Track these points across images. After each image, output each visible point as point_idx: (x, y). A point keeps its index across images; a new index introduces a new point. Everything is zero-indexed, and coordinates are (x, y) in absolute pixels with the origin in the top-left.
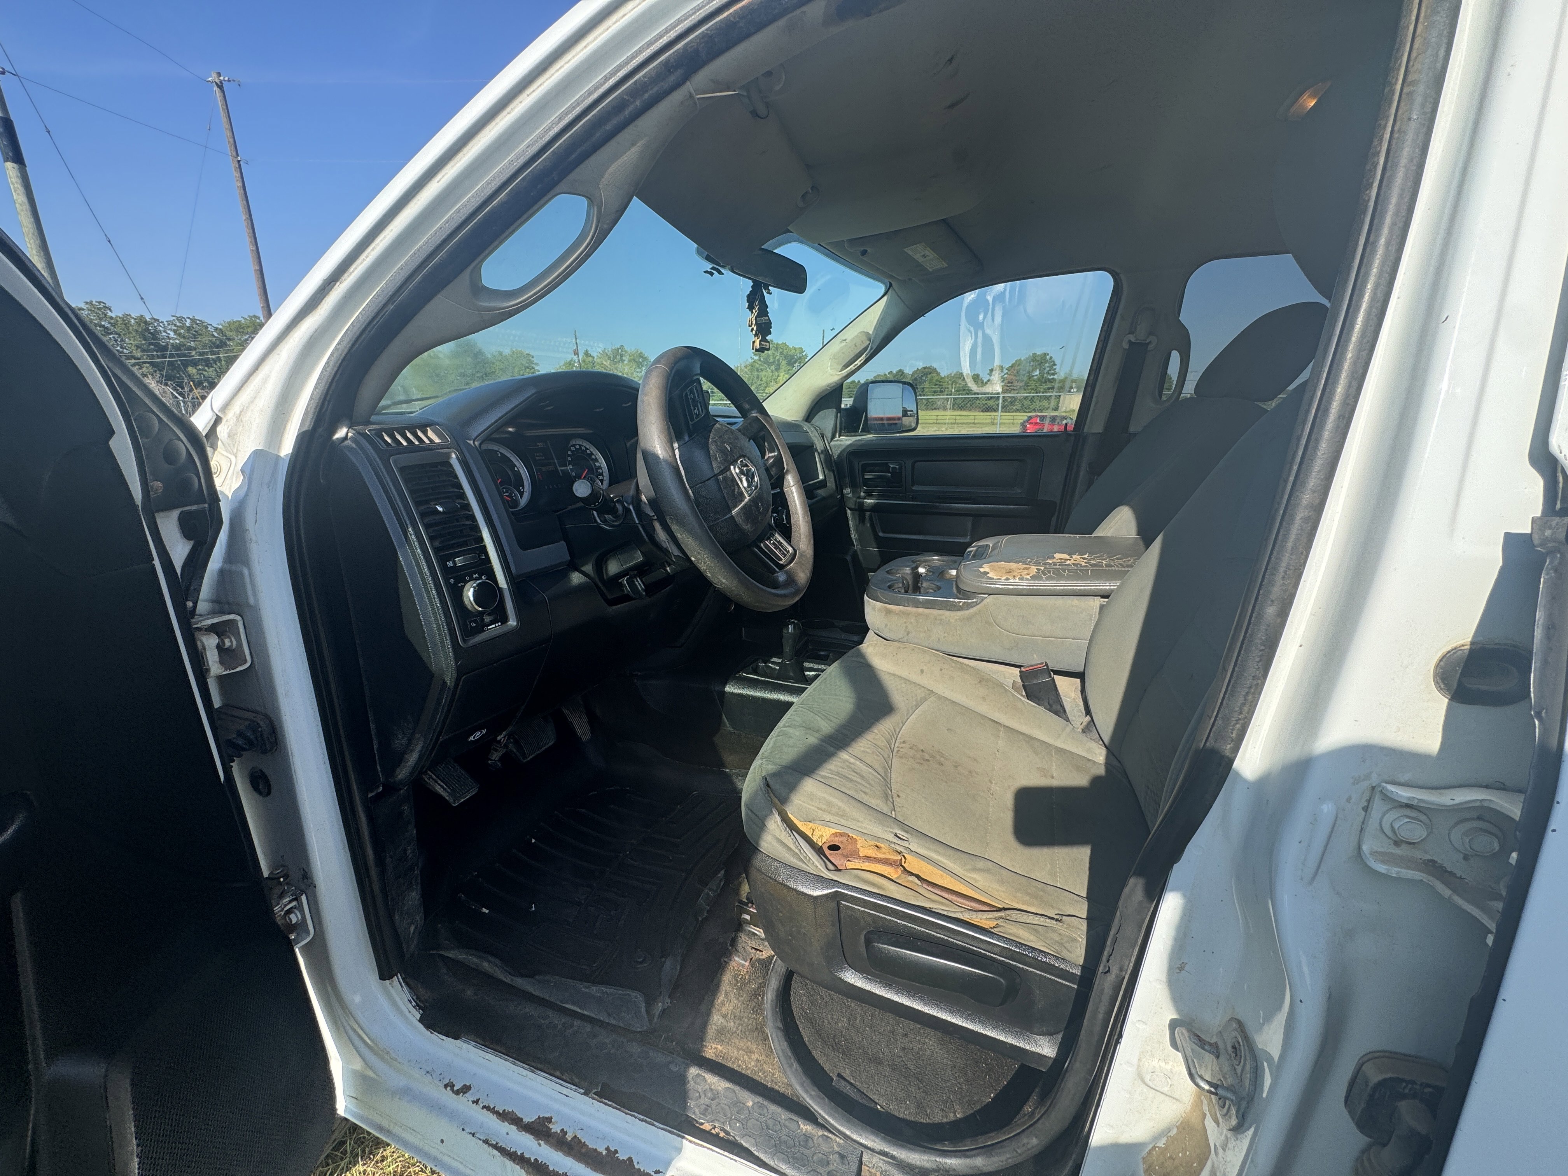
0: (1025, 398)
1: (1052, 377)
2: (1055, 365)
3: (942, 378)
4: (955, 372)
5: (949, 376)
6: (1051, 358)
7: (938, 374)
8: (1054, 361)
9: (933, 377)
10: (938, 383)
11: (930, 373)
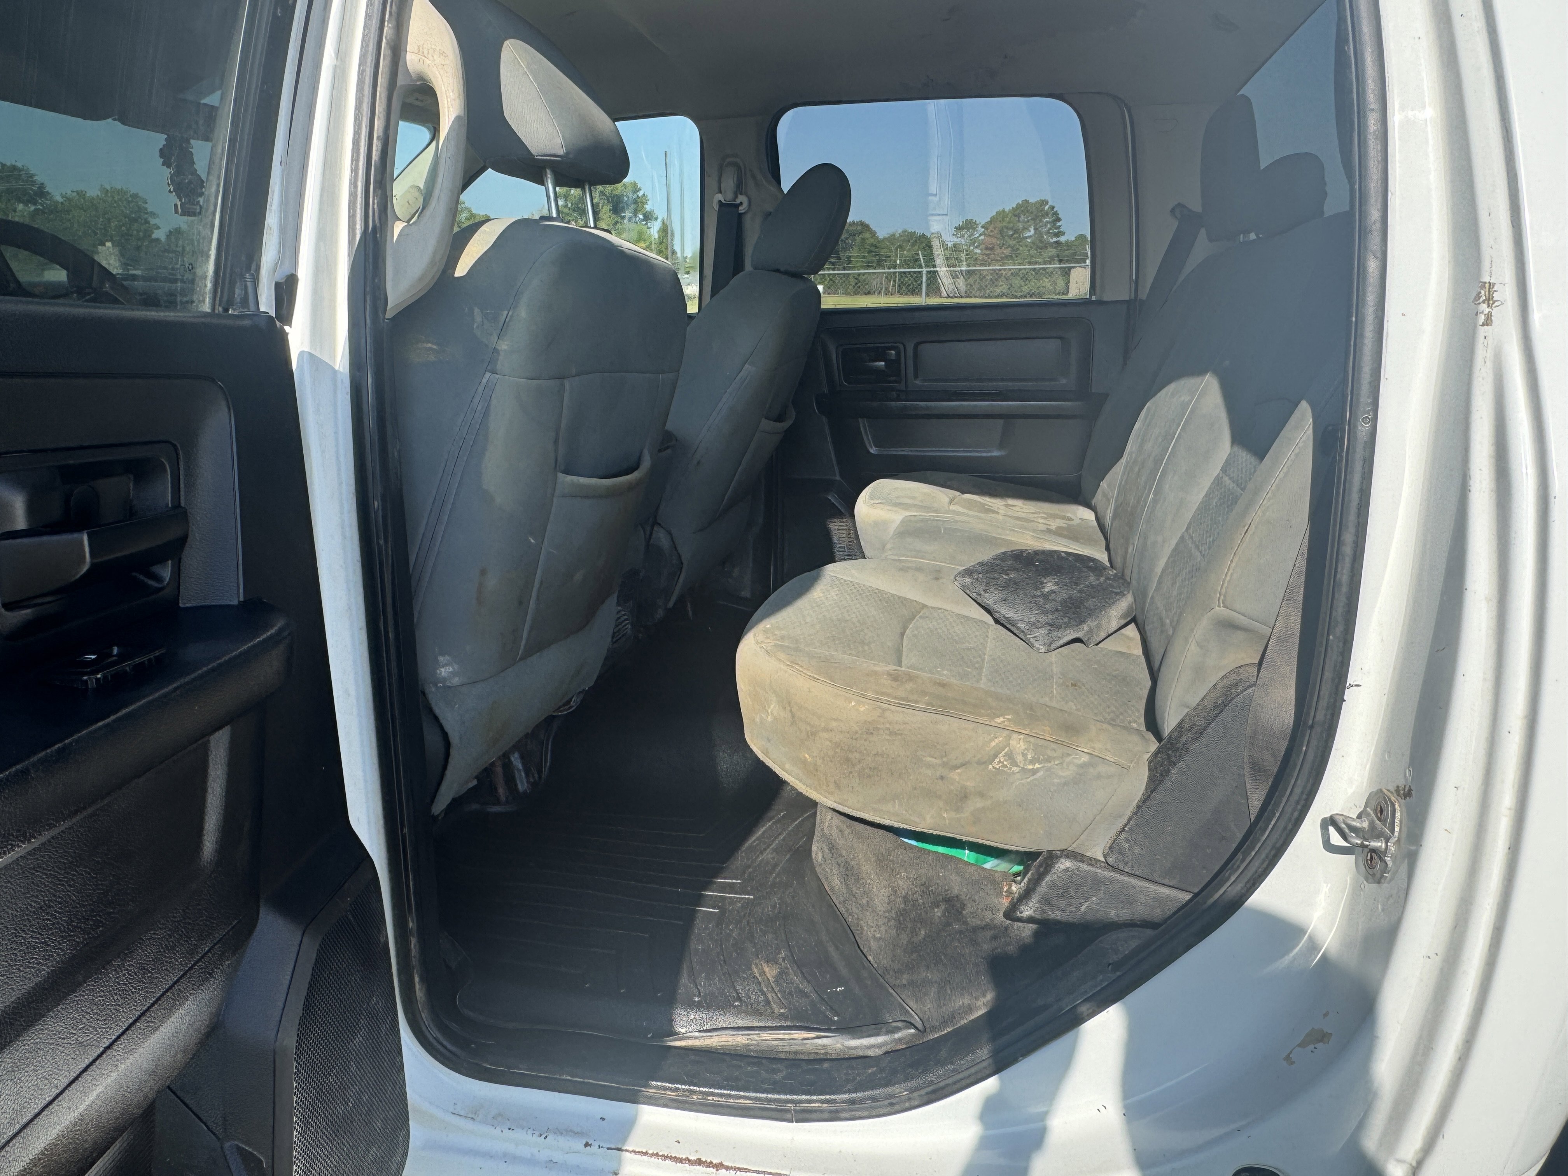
0: (1015, 274)
1: (1055, 239)
2: (1059, 220)
3: (879, 242)
4: (900, 231)
5: (892, 238)
6: (1053, 208)
7: (873, 234)
8: (1056, 214)
9: (863, 239)
10: (872, 249)
11: (861, 233)
